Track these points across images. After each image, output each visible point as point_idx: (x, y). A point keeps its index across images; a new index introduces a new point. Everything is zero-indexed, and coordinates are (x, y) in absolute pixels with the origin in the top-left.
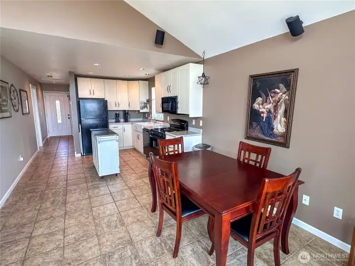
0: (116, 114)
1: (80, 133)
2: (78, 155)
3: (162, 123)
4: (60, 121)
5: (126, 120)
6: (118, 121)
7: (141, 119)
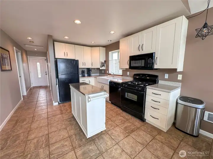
0: (83, 71)
1: (58, 86)
2: (56, 104)
3: (121, 77)
4: (40, 76)
5: (89, 75)
6: (84, 76)
7: (98, 74)
